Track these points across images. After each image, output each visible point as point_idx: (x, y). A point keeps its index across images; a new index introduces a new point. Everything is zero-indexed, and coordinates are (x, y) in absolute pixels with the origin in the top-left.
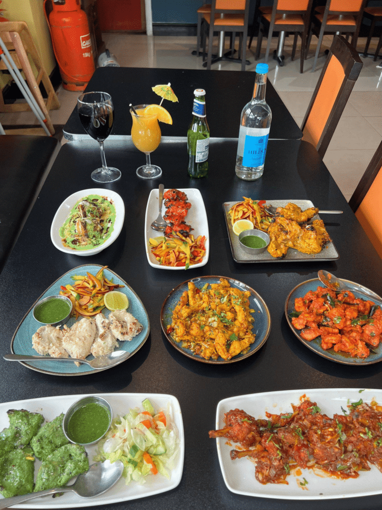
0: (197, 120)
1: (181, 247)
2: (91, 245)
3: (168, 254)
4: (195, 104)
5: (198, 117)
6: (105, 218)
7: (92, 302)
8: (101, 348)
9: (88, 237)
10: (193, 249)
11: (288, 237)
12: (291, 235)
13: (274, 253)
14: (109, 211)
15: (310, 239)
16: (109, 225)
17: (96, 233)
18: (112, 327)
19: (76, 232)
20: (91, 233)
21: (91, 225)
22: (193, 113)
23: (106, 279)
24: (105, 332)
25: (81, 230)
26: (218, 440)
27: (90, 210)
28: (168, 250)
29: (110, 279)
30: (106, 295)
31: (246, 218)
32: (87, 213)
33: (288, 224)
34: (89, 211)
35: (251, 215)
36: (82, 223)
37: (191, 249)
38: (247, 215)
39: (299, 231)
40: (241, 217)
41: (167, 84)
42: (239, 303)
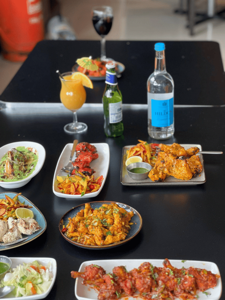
0: (109, 87)
3: (70, 186)
4: (107, 75)
5: (110, 85)
6: (29, 163)
8: (9, 236)
9: (14, 175)
11: (165, 165)
12: (167, 164)
14: (33, 159)
16: (32, 168)
17: (21, 172)
18: (18, 224)
19: (4, 172)
20: (16, 171)
21: (17, 165)
22: (106, 82)
24: (13, 227)
25: (9, 169)
27: (18, 156)
28: (69, 184)
29: (23, 202)
30: (17, 209)
31: (138, 155)
32: (15, 158)
33: (166, 156)
34: (16, 157)
35: (142, 153)
36: (10, 163)
38: (139, 153)
39: (173, 161)
40: (134, 154)
42: (117, 212)
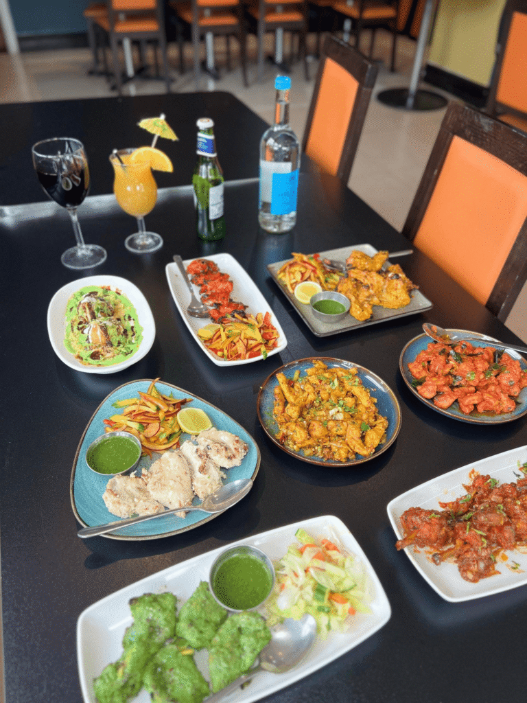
1: (246, 332)
2: (121, 356)
3: (233, 344)
6: (121, 314)
7: (162, 429)
9: (112, 345)
10: (262, 331)
11: (372, 291)
12: (375, 289)
13: (360, 315)
14: (121, 305)
15: (396, 289)
16: (131, 323)
17: (121, 338)
18: (211, 454)
19: (89, 343)
20: (115, 338)
21: (113, 327)
23: (164, 396)
24: (205, 463)
25: (100, 338)
26: (406, 550)
27: (100, 307)
28: (230, 340)
29: (169, 394)
31: (306, 280)
32: (96, 312)
33: (366, 277)
34: (98, 310)
35: (312, 275)
36: (101, 327)
37: (260, 331)
38: (307, 276)
39: (382, 283)
40: (302, 279)
41: (158, 115)
42: (356, 383)
